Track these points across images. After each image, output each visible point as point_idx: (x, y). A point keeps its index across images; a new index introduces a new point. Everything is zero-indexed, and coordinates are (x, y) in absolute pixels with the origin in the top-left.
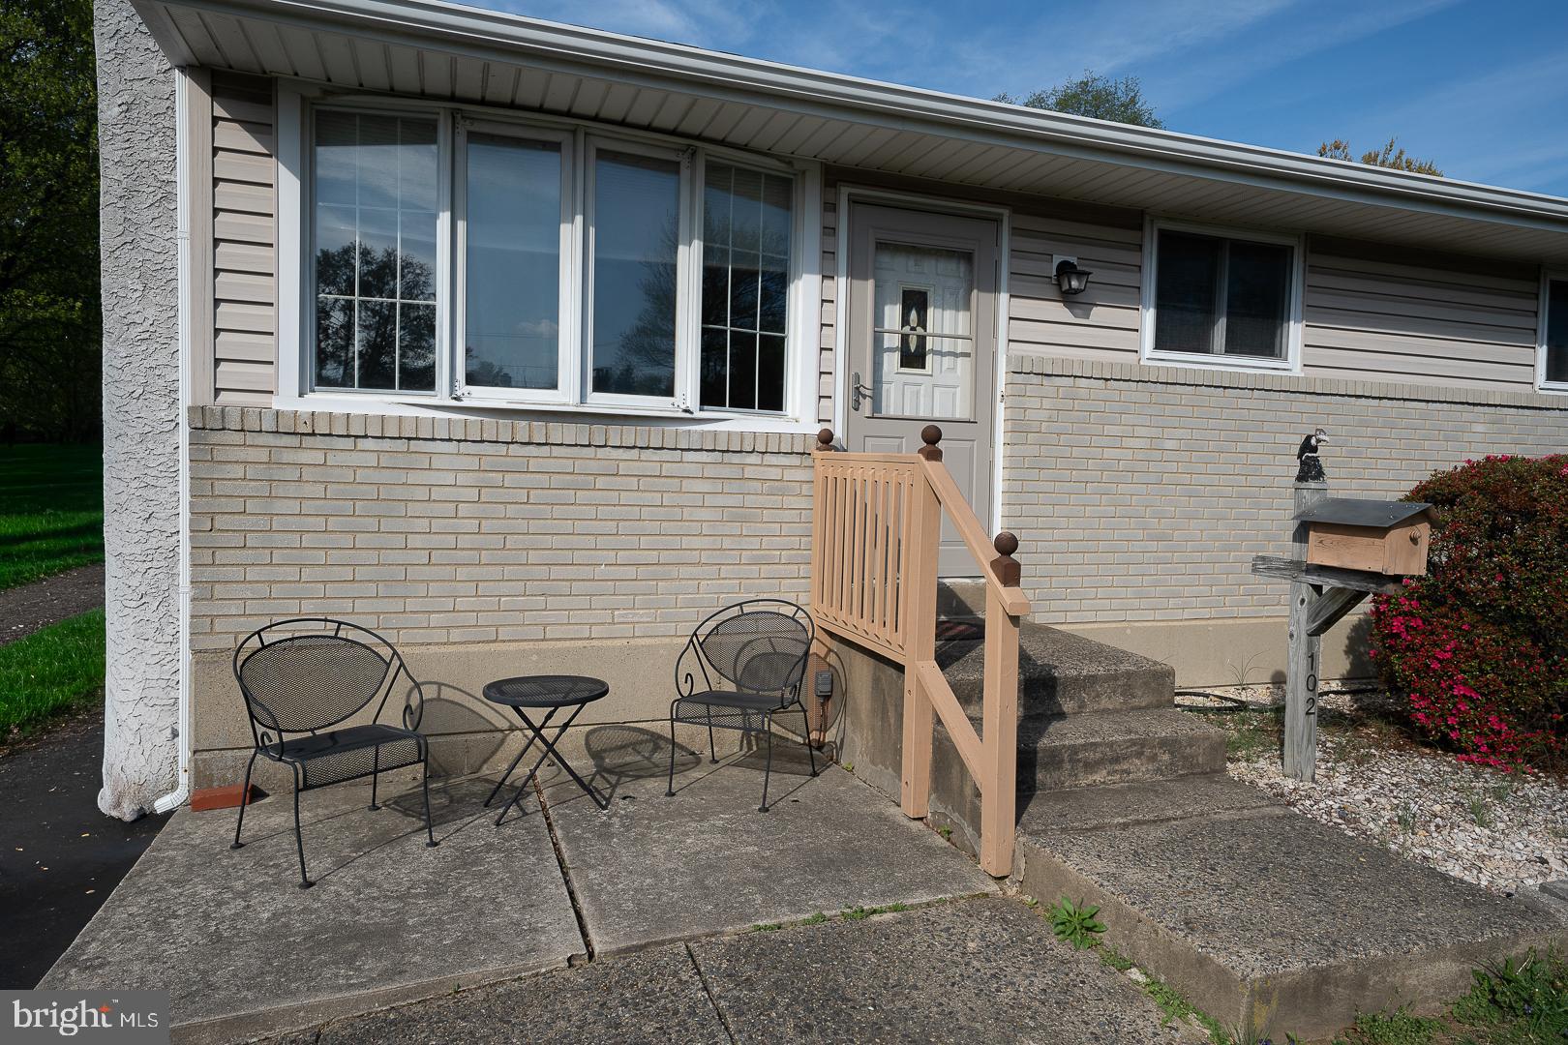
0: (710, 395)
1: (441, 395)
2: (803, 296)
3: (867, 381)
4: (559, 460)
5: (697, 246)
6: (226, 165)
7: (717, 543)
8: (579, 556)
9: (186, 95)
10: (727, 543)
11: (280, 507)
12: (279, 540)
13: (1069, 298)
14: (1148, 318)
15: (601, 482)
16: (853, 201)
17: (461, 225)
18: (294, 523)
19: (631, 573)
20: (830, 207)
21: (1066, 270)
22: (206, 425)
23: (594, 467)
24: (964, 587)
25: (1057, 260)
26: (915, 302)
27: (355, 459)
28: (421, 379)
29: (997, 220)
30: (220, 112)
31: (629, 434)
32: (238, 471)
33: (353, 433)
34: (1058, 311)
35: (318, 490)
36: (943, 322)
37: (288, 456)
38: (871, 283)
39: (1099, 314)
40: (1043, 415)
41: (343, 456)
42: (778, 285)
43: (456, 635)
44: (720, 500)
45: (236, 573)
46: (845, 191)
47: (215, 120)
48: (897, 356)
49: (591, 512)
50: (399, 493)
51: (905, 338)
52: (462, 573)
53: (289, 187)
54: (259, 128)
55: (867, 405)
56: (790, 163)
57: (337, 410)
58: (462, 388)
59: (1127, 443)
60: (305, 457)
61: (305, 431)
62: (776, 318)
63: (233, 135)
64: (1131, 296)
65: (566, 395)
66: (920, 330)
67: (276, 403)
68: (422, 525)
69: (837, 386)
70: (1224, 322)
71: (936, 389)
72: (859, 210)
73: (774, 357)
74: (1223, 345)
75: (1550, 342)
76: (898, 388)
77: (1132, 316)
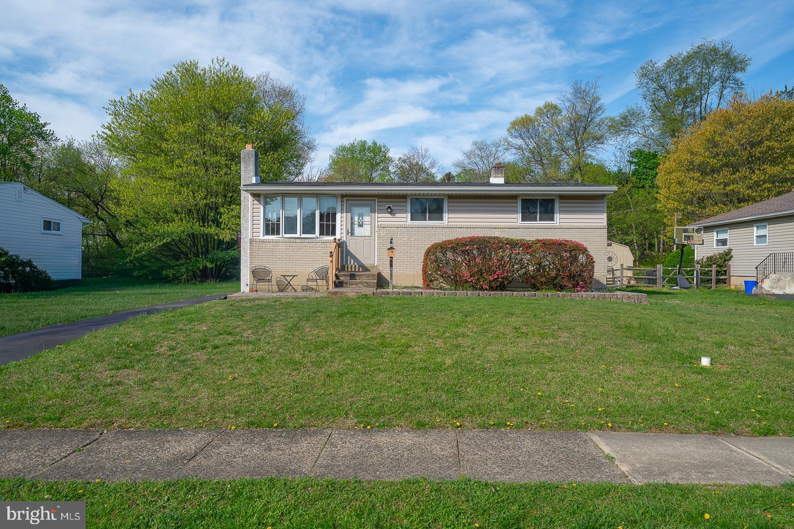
0: (322, 233)
1: (281, 236)
2: (338, 216)
3: (350, 231)
4: (298, 245)
5: (319, 210)
6: (254, 206)
7: (322, 257)
9: (250, 198)
10: (324, 258)
11: (260, 252)
13: (390, 213)
14: (409, 215)
15: (304, 248)
16: (346, 200)
17: (284, 211)
18: (262, 254)
20: (342, 201)
21: (389, 207)
22: (251, 241)
23: (303, 246)
24: (368, 266)
25: (387, 206)
26: (361, 215)
28: (278, 233)
29: (375, 200)
31: (308, 240)
32: (255, 247)
33: (269, 242)
34: (389, 215)
35: (265, 250)
36: (367, 219)
37: (261, 245)
38: (350, 213)
39: (397, 215)
40: (384, 234)
41: (268, 245)
42: (334, 215)
43: (283, 271)
44: (323, 251)
45: (254, 261)
46: (345, 198)
47: (253, 200)
48: (357, 225)
49: (302, 253)
50: (275, 250)
52: (284, 262)
53: (262, 208)
54: (259, 201)
55: (350, 234)
56: (335, 196)
57: (269, 238)
58: (284, 234)
59: (402, 239)
60: (263, 245)
61: (263, 242)
62: (334, 220)
63: (256, 202)
64: (405, 212)
65: (298, 235)
66: (362, 221)
67: (260, 238)
68: (278, 255)
69: (344, 231)
70: (427, 214)
71: (365, 231)
72: (347, 201)
73: (334, 227)
74: (427, 219)
75: (522, 213)
76: (358, 231)
77: (405, 215)
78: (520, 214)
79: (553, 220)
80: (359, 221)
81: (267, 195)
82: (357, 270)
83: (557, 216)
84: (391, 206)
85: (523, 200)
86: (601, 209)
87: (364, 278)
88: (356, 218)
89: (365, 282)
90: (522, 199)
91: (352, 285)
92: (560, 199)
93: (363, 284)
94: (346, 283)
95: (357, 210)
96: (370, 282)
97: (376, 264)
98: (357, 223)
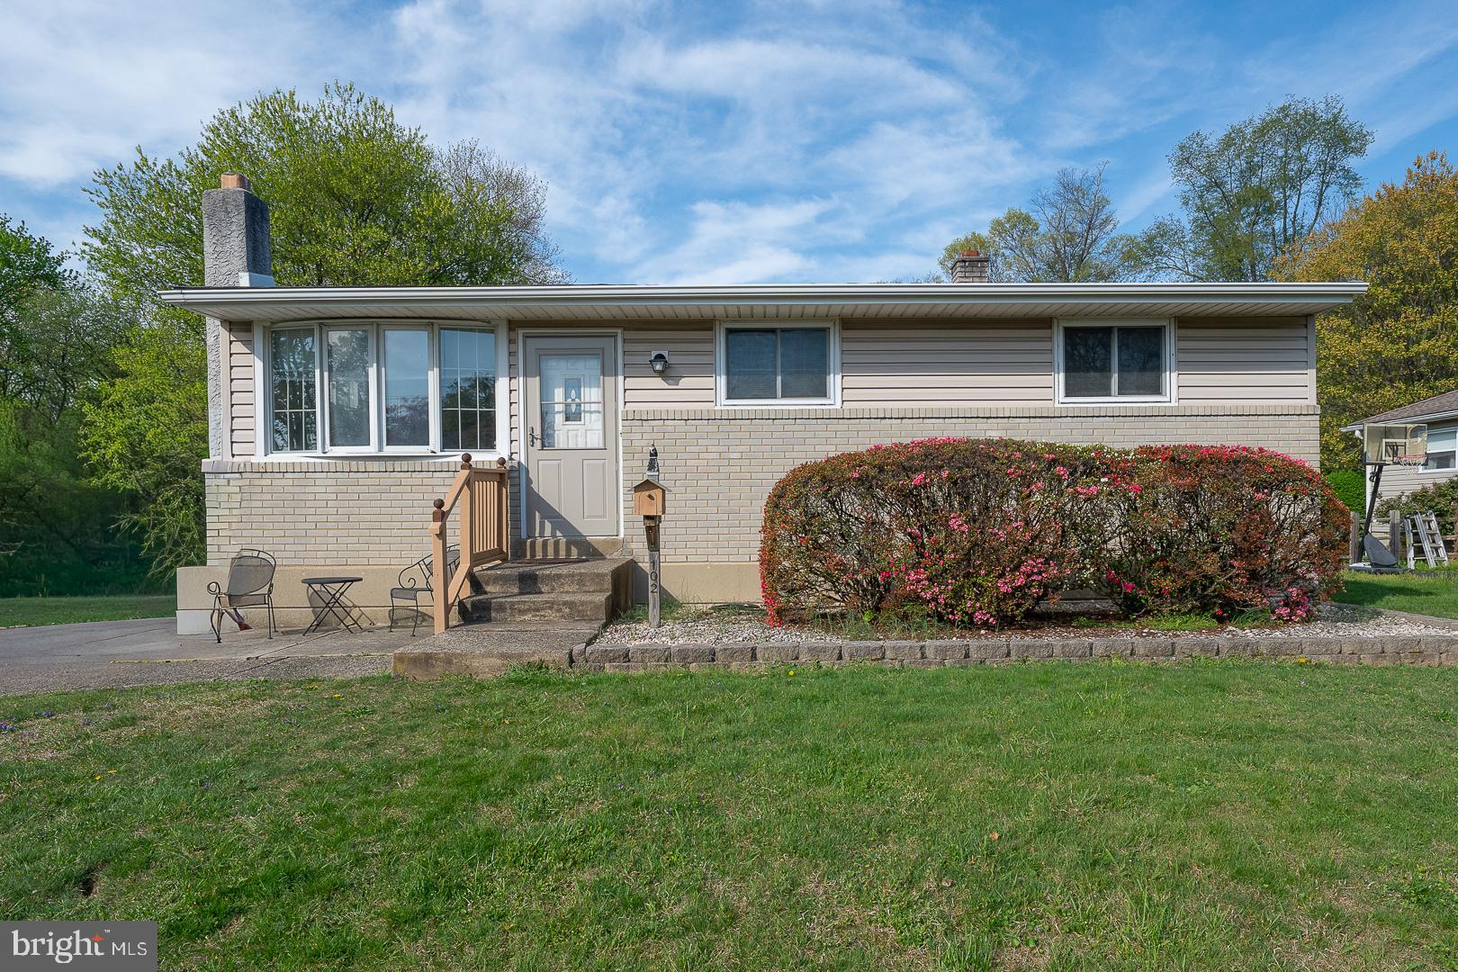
0: (449, 441)
1: (319, 453)
2: (502, 386)
3: (538, 433)
4: (373, 479)
6: (236, 360)
8: (384, 525)
9: (224, 334)
11: (254, 504)
12: (255, 518)
13: (662, 374)
14: (722, 381)
15: (393, 489)
16: (526, 337)
18: (261, 511)
19: (409, 533)
20: (512, 341)
21: (660, 357)
23: (389, 482)
24: (598, 542)
25: (654, 354)
26: (573, 385)
27: (283, 482)
28: (311, 444)
29: (615, 336)
30: (233, 338)
31: (405, 465)
32: (238, 490)
33: (283, 471)
34: (658, 382)
35: (269, 497)
36: (591, 394)
37: (257, 482)
38: (538, 378)
39: (684, 382)
40: (644, 442)
41: (280, 482)
42: (488, 387)
45: (237, 533)
46: (521, 332)
47: (231, 342)
48: (562, 415)
49: (388, 504)
50: (303, 497)
51: (567, 406)
52: (331, 533)
53: (259, 366)
54: (247, 343)
55: (538, 443)
56: (489, 322)
57: (282, 461)
58: (328, 448)
59: (702, 456)
60: (264, 482)
61: (264, 471)
62: (490, 400)
63: (238, 347)
64: (708, 369)
65: (371, 450)
66: (577, 400)
67: (253, 460)
68: (312, 511)
69: (521, 434)
70: (779, 379)
71: (588, 432)
72: (529, 341)
73: (489, 421)
74: (779, 393)
75: (1068, 370)
76: (564, 433)
77: (708, 382)
78: (1062, 376)
79: (1156, 389)
80: (569, 401)
81: (272, 323)
82: (562, 555)
83: (1171, 379)
84: (665, 353)
85: (1070, 333)
86: (1302, 356)
87: (567, 588)
88: (559, 394)
89: (565, 603)
90: (1066, 329)
91: (522, 612)
92: (1179, 328)
93: (559, 610)
94: (501, 608)
95: (559, 369)
96: (583, 603)
97: (622, 536)
98: (559, 408)
